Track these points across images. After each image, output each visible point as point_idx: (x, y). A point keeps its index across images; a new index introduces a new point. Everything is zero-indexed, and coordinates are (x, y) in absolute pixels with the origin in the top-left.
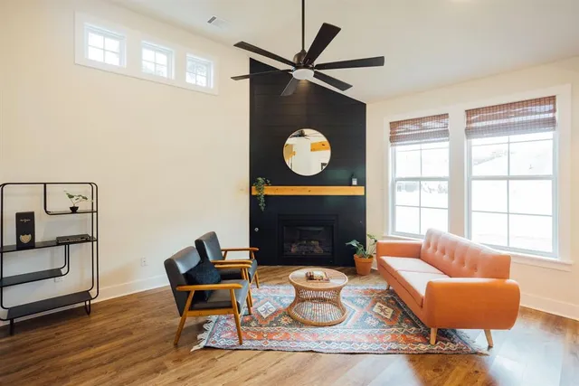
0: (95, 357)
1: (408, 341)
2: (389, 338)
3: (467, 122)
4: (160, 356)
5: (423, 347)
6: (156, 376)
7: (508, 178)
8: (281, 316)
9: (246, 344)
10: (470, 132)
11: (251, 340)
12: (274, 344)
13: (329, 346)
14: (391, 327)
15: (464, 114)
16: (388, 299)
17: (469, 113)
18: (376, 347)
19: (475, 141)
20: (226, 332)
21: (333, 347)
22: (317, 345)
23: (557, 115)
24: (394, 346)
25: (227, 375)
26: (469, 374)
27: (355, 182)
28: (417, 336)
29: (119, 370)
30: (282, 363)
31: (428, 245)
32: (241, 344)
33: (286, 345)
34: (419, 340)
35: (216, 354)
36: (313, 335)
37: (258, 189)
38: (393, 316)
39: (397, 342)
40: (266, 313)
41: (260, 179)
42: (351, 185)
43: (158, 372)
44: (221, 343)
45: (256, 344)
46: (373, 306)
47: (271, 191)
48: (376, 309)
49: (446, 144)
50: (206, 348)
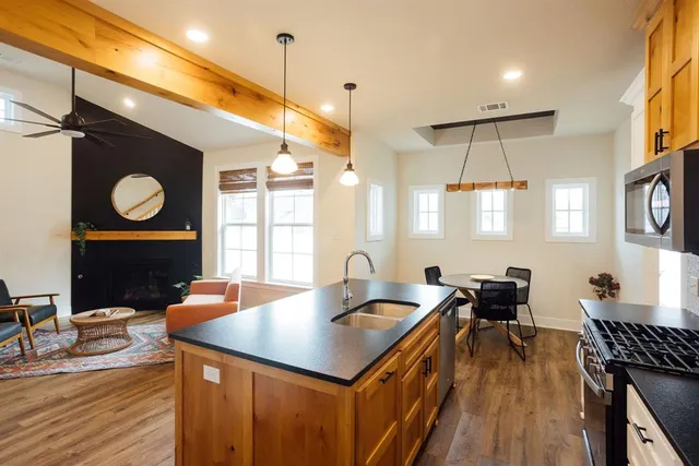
2: (148, 357)
3: (269, 177)
7: (293, 225)
8: (57, 353)
10: (270, 185)
17: (268, 168)
23: (314, 177)
27: (188, 228)
37: (80, 235)
39: (152, 358)
40: (45, 352)
41: (81, 224)
42: (184, 229)
47: (93, 236)
49: (255, 194)
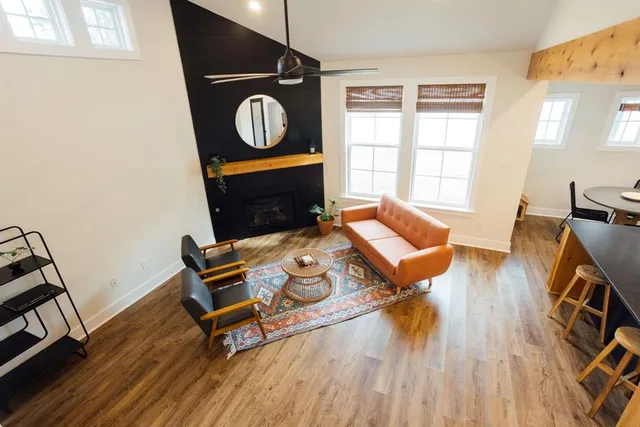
0: (141, 397)
1: (383, 296)
2: (369, 297)
3: (419, 97)
4: (203, 373)
5: (393, 298)
6: (215, 392)
7: (444, 149)
8: (281, 301)
9: (269, 336)
10: (420, 107)
11: (271, 331)
12: (291, 329)
13: (332, 318)
14: (367, 286)
15: (417, 88)
16: (356, 258)
17: (420, 87)
18: (364, 308)
19: (423, 115)
20: (246, 331)
21: (336, 317)
22: (324, 319)
23: (484, 101)
24: (375, 303)
25: (272, 368)
26: (424, 310)
27: (313, 150)
28: (387, 289)
29: (177, 399)
30: (306, 344)
31: (384, 208)
32: (265, 337)
33: (300, 327)
34: (389, 293)
35: (250, 355)
36: (316, 311)
37: (216, 172)
38: (365, 274)
39: (376, 299)
40: (267, 300)
41: (214, 159)
42: (309, 153)
43: (213, 388)
44: (249, 343)
45: (278, 333)
46: (348, 269)
47: (229, 169)
48: (351, 272)
49: (399, 114)
50: (238, 352)
